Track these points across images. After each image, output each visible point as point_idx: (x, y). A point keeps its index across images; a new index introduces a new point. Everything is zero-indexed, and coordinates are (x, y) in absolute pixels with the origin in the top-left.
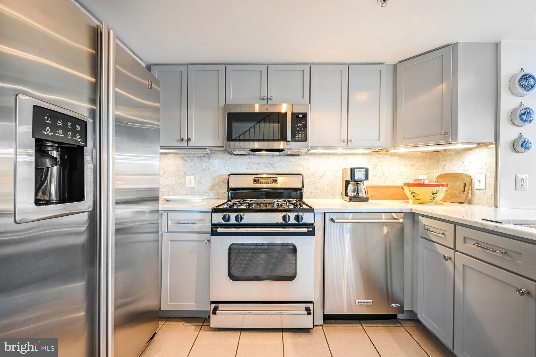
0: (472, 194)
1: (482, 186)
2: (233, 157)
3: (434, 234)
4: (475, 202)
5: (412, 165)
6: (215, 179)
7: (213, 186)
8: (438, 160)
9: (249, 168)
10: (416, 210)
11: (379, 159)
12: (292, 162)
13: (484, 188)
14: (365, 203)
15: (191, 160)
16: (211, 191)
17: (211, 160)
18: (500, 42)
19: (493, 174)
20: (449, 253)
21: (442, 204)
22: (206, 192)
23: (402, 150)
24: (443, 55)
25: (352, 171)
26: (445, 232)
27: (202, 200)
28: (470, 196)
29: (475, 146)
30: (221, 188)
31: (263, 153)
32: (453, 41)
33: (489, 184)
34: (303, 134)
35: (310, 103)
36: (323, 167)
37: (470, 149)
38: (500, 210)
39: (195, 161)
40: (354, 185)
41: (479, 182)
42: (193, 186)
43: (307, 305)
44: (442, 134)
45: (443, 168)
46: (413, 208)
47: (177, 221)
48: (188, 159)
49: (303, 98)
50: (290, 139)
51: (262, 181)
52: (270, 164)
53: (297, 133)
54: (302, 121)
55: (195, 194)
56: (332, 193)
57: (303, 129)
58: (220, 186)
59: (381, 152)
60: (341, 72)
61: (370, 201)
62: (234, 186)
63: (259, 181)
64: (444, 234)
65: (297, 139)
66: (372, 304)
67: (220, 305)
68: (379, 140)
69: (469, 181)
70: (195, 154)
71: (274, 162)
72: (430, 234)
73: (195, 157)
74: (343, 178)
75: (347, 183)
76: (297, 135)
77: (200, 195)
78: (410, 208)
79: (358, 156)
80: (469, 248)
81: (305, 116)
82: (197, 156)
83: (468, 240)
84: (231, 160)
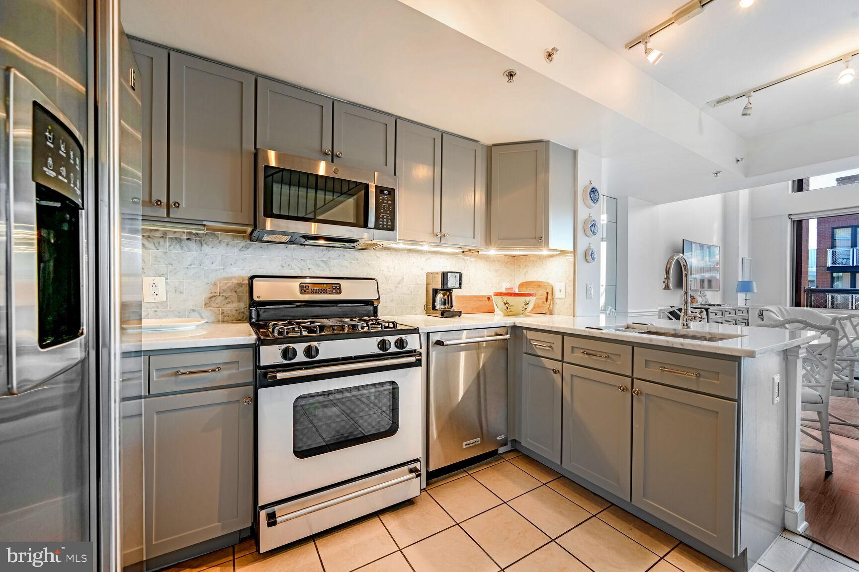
0: (553, 303)
1: (562, 295)
2: (253, 246)
3: (540, 348)
4: (556, 312)
5: (496, 271)
6: (215, 284)
7: (211, 298)
8: (519, 266)
9: (285, 266)
10: (520, 323)
11: (465, 262)
12: (357, 260)
13: (564, 297)
14: (457, 318)
15: (157, 245)
16: (206, 308)
17: (206, 249)
18: (578, 150)
19: (572, 283)
20: (557, 366)
21: (531, 316)
22: (194, 311)
23: (493, 252)
24: (537, 151)
25: (444, 275)
26: (552, 345)
27: (194, 327)
28: (551, 306)
29: (557, 253)
30: (228, 303)
31: (321, 242)
32: (545, 138)
33: (569, 294)
34: (390, 219)
35: (395, 175)
36: (400, 269)
37: (552, 256)
38: (578, 319)
39: (168, 246)
40: (444, 295)
41: (559, 291)
42: (162, 297)
43: (412, 466)
44: (536, 238)
45: (525, 275)
46: (516, 321)
47: (175, 370)
48: (149, 241)
49: (386, 166)
50: (373, 226)
51: (316, 288)
52: (322, 261)
53: (381, 216)
54: (388, 200)
55: (167, 315)
56: (412, 307)
57: (388, 212)
58: (227, 298)
59: (469, 253)
60: (433, 140)
61: (463, 315)
62: (263, 298)
63: (310, 289)
64: (551, 347)
65: (381, 226)
66: (479, 442)
67: (276, 508)
68: (474, 238)
69: (551, 290)
70: (165, 233)
71: (329, 258)
72: (536, 349)
73: (167, 239)
74: (427, 284)
75: (435, 292)
76: (381, 220)
77: (180, 317)
78: (513, 321)
79: (442, 256)
80: (578, 357)
81: (392, 193)
82: (171, 238)
83: (576, 350)
84: (250, 249)
